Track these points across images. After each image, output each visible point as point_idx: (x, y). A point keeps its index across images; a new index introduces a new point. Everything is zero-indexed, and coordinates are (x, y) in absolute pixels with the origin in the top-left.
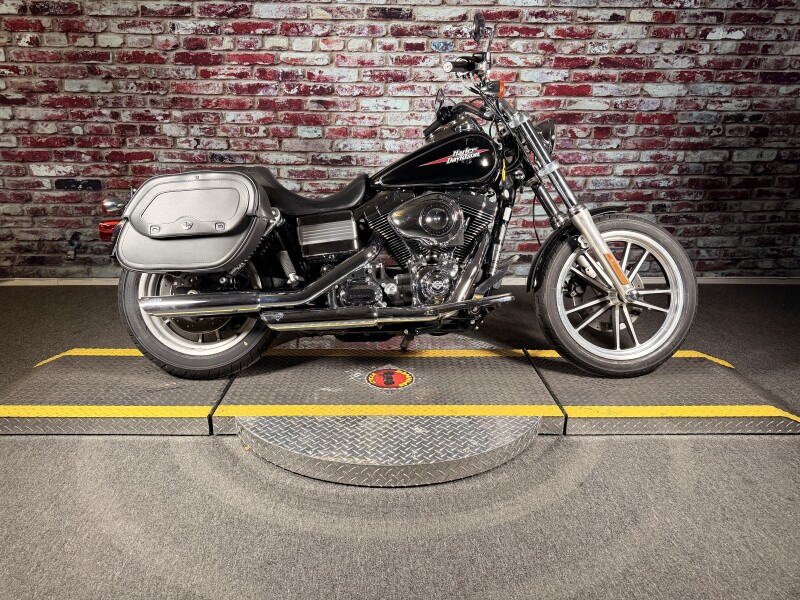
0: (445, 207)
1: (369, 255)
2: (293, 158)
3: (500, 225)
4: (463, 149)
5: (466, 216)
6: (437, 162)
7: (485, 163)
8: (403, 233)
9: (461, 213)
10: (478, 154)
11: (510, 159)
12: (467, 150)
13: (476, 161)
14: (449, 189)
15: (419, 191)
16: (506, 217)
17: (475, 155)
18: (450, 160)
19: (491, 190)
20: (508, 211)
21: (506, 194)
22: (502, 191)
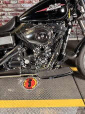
0: (46, 31)
1: (19, 49)
2: (11, 10)
3: (67, 36)
4: (54, 4)
5: (54, 33)
6: (42, 10)
7: (63, 11)
8: (30, 41)
9: (52, 32)
10: (60, 6)
11: (72, 9)
12: (56, 5)
13: (59, 9)
14: (48, 22)
15: (36, 23)
16: (69, 33)
17: (59, 7)
18: (48, 9)
19: (64, 22)
20: (70, 30)
21: (70, 24)
22: (69, 22)
